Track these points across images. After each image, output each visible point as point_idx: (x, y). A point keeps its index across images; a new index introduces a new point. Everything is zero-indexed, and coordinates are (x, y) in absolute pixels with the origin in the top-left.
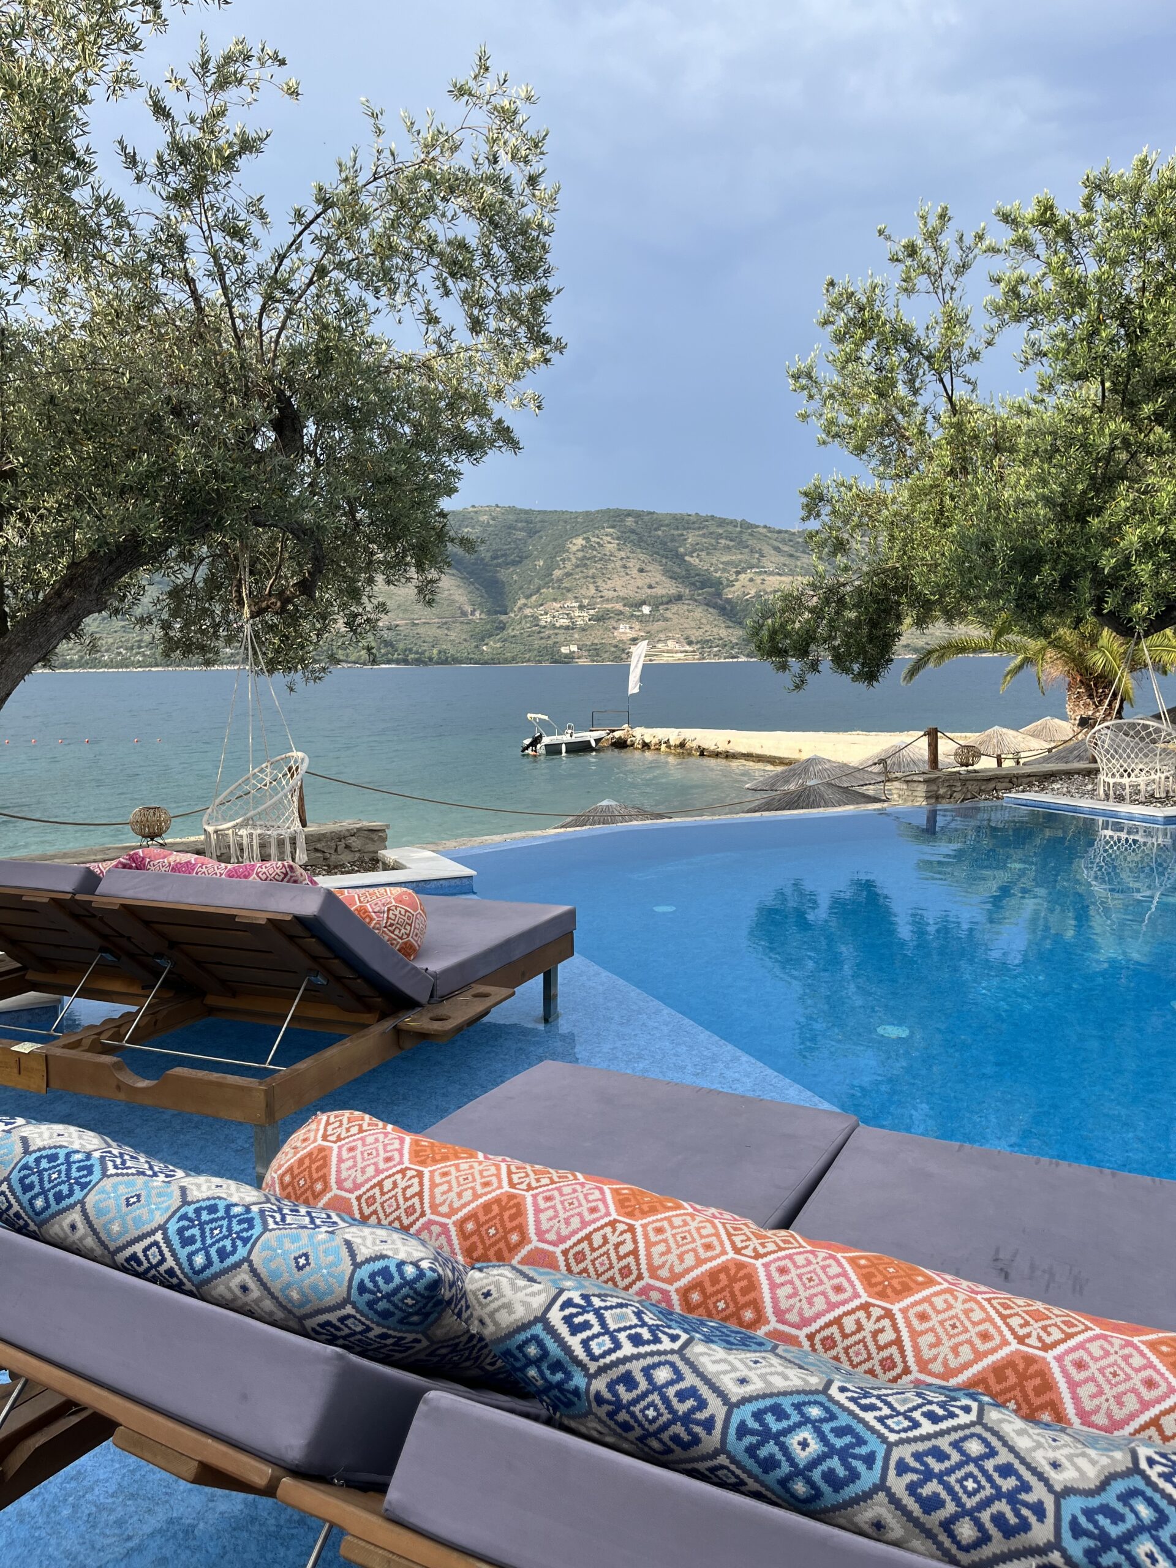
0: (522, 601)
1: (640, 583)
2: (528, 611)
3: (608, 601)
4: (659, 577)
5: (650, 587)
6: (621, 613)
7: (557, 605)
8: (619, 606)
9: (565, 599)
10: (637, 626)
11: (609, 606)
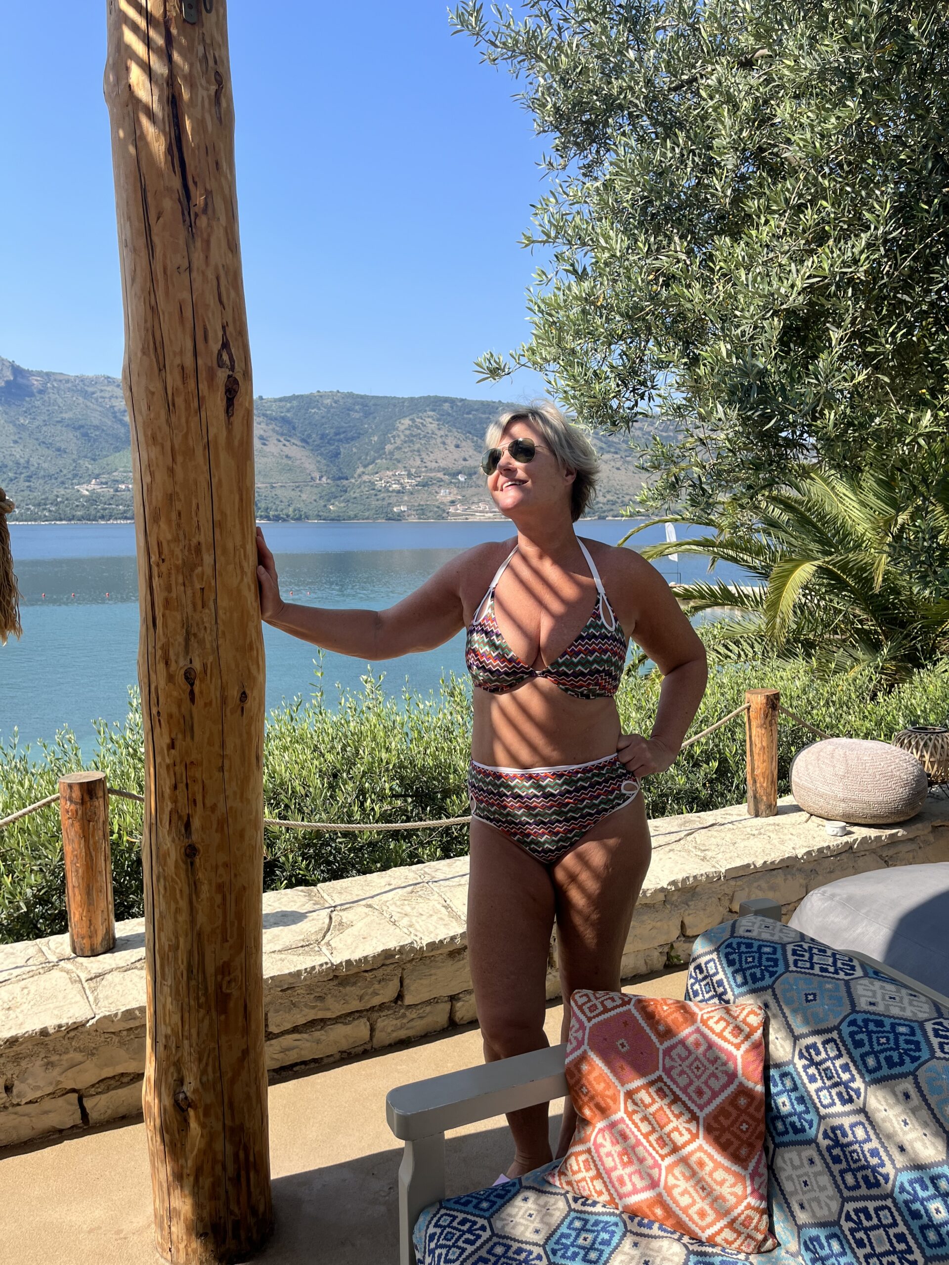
0: (360, 470)
1: (456, 456)
2: (366, 478)
3: (431, 470)
4: (471, 452)
5: (465, 460)
6: (441, 480)
7: (390, 473)
8: (440, 475)
9: (396, 469)
10: (455, 491)
11: (432, 475)
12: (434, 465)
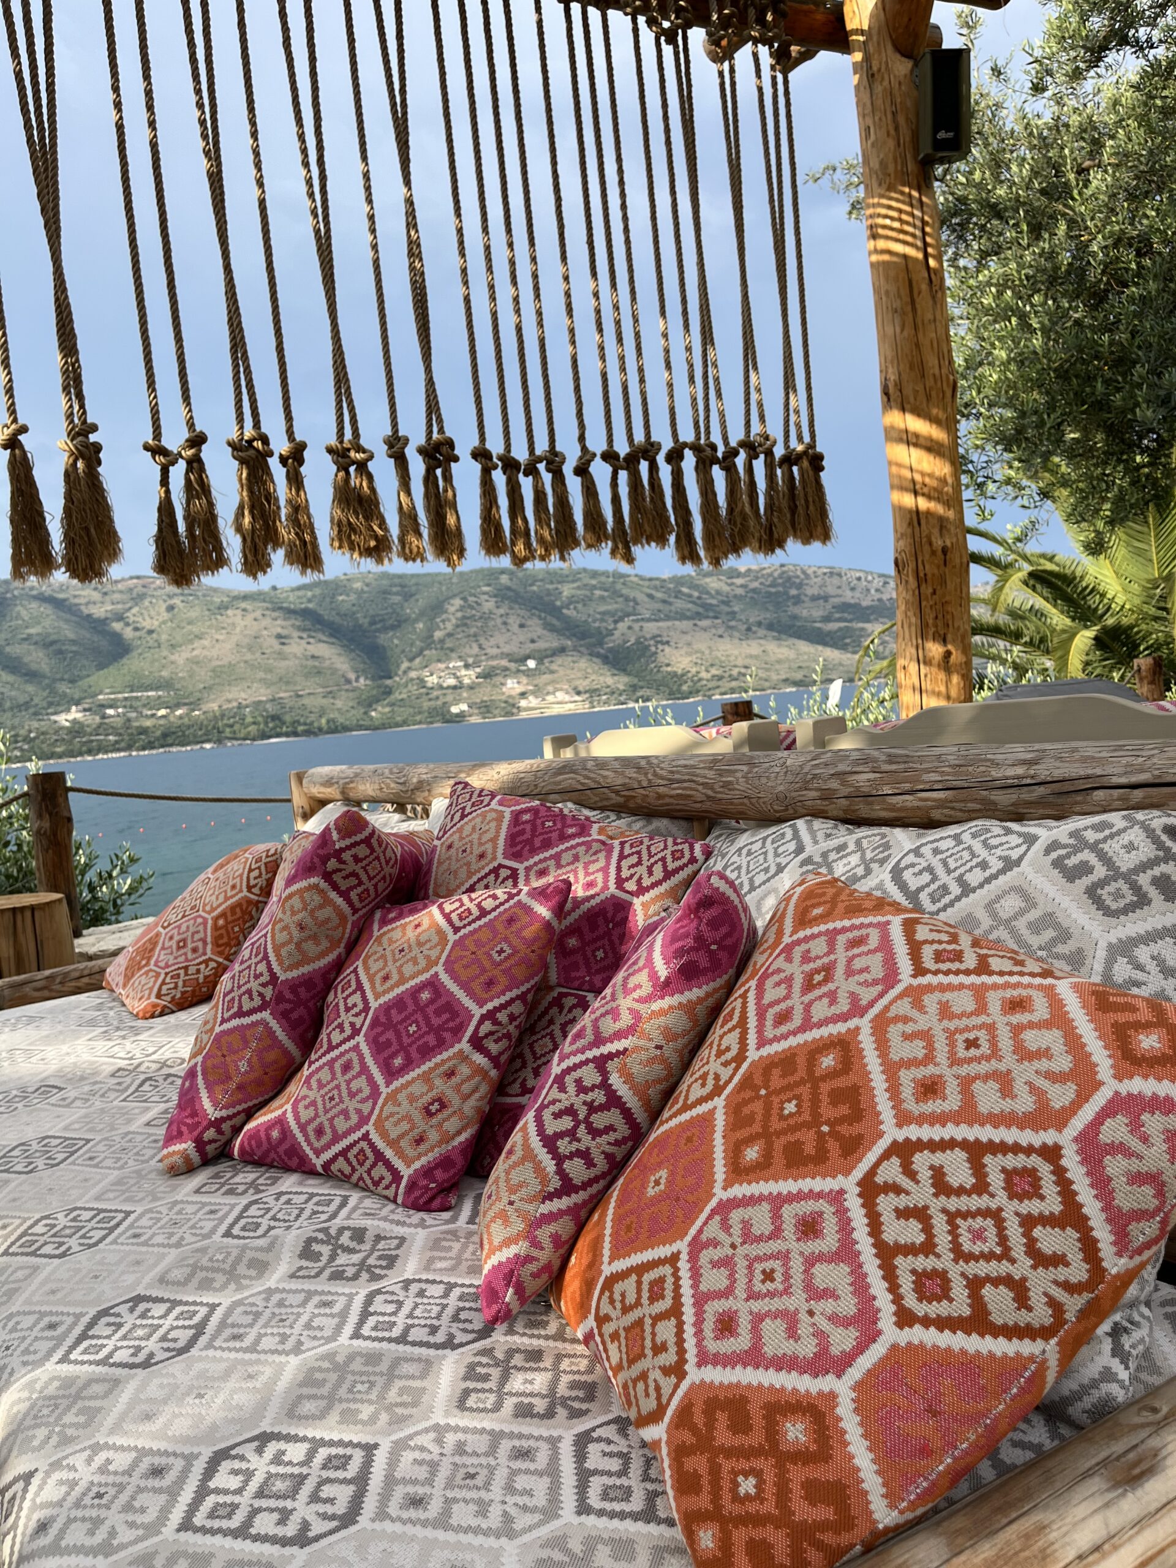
0: (405, 665)
1: (522, 638)
2: (413, 674)
3: (493, 658)
4: (540, 631)
5: (533, 641)
6: (506, 669)
7: (442, 666)
8: (504, 663)
9: (449, 659)
10: (524, 680)
11: (494, 663)
12: (495, 651)
